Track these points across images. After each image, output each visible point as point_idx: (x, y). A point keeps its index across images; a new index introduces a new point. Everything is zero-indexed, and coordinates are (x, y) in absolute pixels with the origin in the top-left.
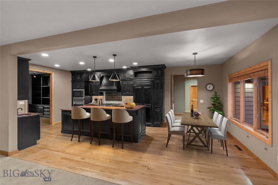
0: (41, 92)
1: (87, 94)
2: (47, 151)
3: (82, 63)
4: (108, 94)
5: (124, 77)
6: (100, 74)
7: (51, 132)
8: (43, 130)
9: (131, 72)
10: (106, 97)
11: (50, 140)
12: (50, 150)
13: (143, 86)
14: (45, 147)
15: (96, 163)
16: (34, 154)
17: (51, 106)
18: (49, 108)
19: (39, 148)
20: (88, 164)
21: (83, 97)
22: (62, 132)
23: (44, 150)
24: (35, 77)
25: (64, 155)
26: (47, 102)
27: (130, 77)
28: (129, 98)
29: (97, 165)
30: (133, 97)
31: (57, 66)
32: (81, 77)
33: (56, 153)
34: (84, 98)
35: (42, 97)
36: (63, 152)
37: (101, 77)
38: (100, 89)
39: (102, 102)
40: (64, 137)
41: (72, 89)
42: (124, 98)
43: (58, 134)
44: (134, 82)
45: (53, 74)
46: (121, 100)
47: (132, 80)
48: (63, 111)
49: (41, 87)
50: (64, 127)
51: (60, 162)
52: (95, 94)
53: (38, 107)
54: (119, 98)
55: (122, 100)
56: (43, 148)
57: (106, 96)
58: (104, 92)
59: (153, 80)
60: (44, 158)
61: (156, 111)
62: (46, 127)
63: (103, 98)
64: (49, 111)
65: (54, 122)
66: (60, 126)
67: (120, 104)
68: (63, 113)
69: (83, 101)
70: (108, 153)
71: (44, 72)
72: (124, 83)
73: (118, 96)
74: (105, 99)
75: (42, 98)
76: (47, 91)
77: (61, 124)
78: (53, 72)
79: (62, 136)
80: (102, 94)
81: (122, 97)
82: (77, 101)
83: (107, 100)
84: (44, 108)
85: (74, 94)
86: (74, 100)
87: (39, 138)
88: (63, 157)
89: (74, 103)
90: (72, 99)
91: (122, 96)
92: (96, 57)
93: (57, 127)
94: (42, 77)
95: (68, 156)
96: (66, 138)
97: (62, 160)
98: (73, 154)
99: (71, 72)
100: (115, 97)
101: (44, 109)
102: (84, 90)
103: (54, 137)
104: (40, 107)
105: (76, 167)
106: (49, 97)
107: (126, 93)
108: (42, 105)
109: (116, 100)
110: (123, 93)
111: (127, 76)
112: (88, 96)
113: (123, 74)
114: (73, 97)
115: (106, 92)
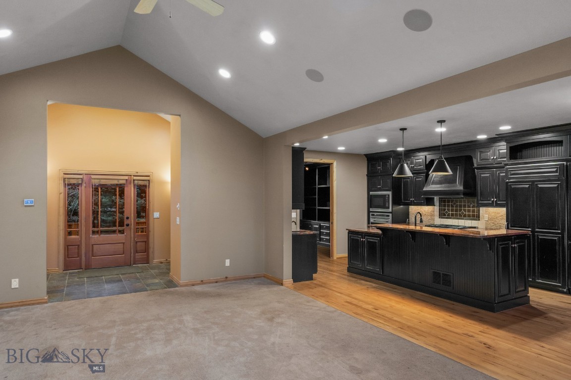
0: (316, 198)
1: (396, 202)
2: (326, 290)
3: (383, 141)
4: (444, 202)
5: (483, 159)
6: (426, 157)
7: (331, 268)
8: (321, 264)
9: (503, 148)
10: (440, 209)
11: (331, 278)
12: (331, 289)
13: (533, 182)
14: (323, 285)
15: (395, 318)
16: (311, 290)
17: (332, 224)
18: (328, 228)
19: (316, 284)
20: (381, 316)
21: (388, 208)
22: (349, 270)
23: (323, 288)
24: (307, 169)
25: (349, 299)
26: (326, 216)
27: (501, 158)
28: (498, 213)
29: (396, 321)
30: (505, 209)
31: (341, 149)
32: (385, 165)
33: (339, 295)
34: (390, 210)
35: (318, 206)
36: (349, 296)
37: (427, 163)
38: (424, 189)
39: (421, 219)
40: (351, 278)
41: (369, 190)
42: (487, 213)
43: (343, 273)
44: (506, 173)
45: (335, 164)
46: (477, 217)
47: (503, 167)
48: (351, 233)
49: (316, 188)
50: (352, 262)
51: (343, 305)
52: (414, 203)
53: (311, 224)
54: (473, 211)
55: (479, 217)
56: (321, 286)
57: (440, 207)
58: (435, 198)
59: (566, 165)
60: (324, 297)
62: (324, 260)
63: (434, 211)
64: (328, 234)
65: (337, 254)
66: (346, 261)
67: (475, 228)
68: (351, 236)
69: (388, 216)
70: (420, 312)
72: (482, 175)
73: (469, 207)
74: (437, 213)
75: (317, 208)
76: (326, 195)
77: (347, 259)
78: (335, 159)
79: (348, 276)
80: (429, 202)
81: (479, 210)
82: (377, 215)
83: (442, 215)
84: (321, 227)
85: (372, 202)
86: (373, 215)
87: (316, 272)
88: (348, 301)
89: (372, 220)
90: (369, 212)
91: (481, 209)
92: (406, 129)
93: (341, 263)
94: (318, 168)
95: (355, 302)
96: (354, 279)
97: (346, 304)
98: (362, 301)
99: (366, 155)
100: (461, 210)
101: (320, 230)
102: (390, 193)
103: (337, 276)
104: (316, 224)
105: (364, 315)
106: (330, 207)
107: (489, 201)
108: (317, 222)
109: (465, 216)
110: (480, 199)
111: (492, 158)
112: (400, 205)
113: (481, 152)
114: (371, 209)
115: (439, 198)
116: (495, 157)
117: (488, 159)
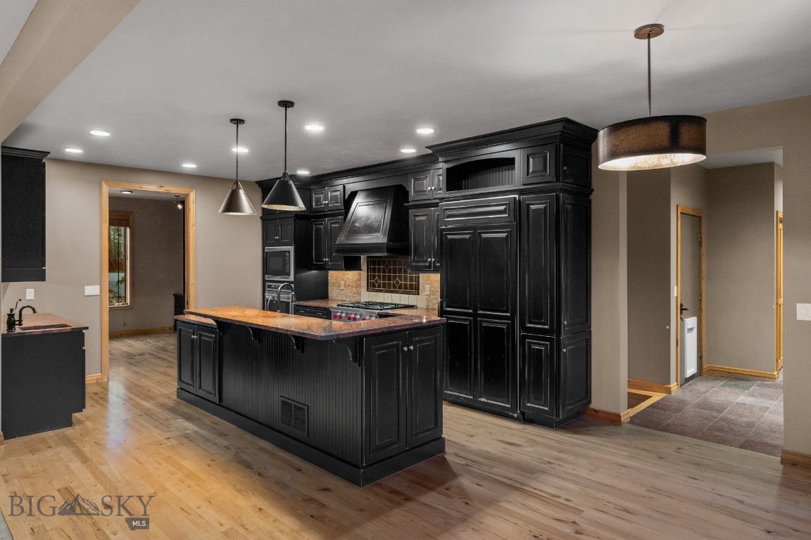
1: (302, 264)
4: (374, 263)
5: (418, 192)
6: (344, 187)
10: (368, 275)
13: (474, 228)
17: (188, 303)
21: (289, 274)
22: (179, 394)
24: (179, 207)
30: (439, 276)
31: (189, 166)
34: (292, 278)
37: (346, 197)
38: (337, 242)
42: (427, 282)
44: (443, 213)
45: (192, 196)
46: (414, 289)
47: (436, 205)
48: (180, 324)
50: (183, 379)
52: (330, 266)
54: (411, 279)
55: (418, 290)
57: (368, 272)
58: (361, 257)
59: (519, 201)
61: (530, 347)
63: (360, 280)
67: (413, 307)
68: (180, 330)
71: (162, 190)
72: (417, 219)
73: (405, 272)
74: (364, 283)
78: (193, 188)
80: (352, 264)
81: (418, 278)
82: (276, 287)
83: (371, 287)
85: (270, 266)
86: (269, 286)
87: (81, 406)
89: (269, 296)
90: (264, 281)
91: (420, 275)
92: (241, 121)
99: (259, 184)
100: (395, 277)
102: (291, 249)
107: (426, 261)
109: (400, 287)
110: (414, 259)
111: (429, 188)
112: (311, 270)
113: (416, 180)
114: (266, 276)
115: (368, 257)
116: (433, 188)
117: (425, 191)
